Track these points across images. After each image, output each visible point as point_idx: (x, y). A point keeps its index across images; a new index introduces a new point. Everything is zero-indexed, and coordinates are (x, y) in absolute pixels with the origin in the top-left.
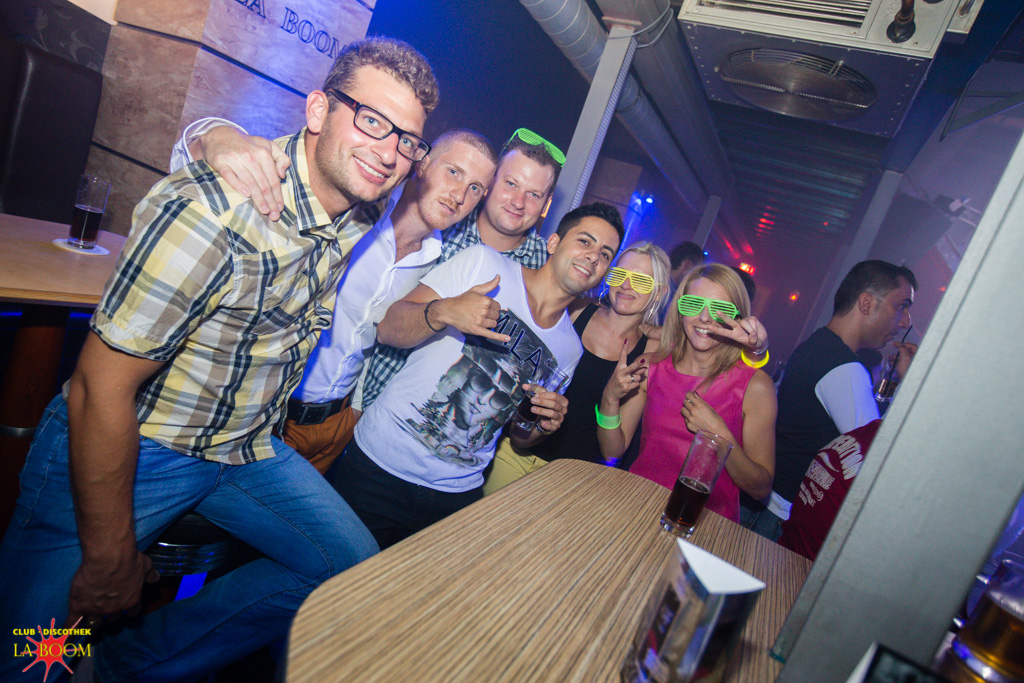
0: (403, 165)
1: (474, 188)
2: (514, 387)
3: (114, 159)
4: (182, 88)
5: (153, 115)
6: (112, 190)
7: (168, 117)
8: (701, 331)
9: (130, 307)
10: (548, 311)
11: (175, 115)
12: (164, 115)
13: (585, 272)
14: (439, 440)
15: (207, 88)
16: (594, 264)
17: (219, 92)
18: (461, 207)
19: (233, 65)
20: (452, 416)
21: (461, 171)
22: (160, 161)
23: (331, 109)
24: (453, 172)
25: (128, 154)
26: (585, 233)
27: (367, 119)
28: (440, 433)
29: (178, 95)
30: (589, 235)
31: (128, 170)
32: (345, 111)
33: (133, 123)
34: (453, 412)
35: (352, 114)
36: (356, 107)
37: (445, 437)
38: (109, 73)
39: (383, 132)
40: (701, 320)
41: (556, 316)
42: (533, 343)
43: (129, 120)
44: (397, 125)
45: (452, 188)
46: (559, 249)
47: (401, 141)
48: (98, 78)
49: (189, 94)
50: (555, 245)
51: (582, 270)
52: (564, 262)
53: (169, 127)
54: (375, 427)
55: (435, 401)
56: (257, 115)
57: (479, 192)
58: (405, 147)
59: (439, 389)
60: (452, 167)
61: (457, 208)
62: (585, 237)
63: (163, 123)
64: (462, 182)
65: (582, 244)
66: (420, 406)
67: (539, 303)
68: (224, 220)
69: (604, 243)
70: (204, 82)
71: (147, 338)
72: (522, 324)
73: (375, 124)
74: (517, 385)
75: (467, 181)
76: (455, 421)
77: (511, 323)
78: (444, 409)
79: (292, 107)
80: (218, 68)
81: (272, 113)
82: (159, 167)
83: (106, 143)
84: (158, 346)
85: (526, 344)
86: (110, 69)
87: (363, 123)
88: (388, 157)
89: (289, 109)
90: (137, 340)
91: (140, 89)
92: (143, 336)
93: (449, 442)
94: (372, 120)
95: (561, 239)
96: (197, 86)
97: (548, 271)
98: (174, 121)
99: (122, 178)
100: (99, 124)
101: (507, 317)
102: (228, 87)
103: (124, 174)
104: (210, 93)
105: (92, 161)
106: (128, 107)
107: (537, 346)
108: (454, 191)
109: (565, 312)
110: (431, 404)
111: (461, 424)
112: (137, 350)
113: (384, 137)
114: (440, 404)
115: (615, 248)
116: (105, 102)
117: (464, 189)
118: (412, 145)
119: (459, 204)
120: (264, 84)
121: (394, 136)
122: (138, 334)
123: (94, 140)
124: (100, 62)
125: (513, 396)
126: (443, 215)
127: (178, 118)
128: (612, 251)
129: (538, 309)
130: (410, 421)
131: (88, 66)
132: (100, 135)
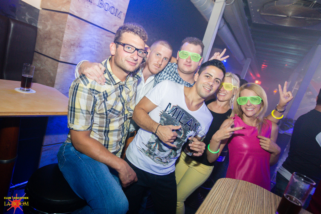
0: (140, 60)
1: (165, 59)
2: (182, 135)
3: (42, 56)
4: (63, 30)
5: (54, 40)
6: (42, 68)
7: (59, 41)
8: (248, 109)
9: (77, 119)
10: (195, 104)
11: (61, 40)
12: (57, 40)
13: (208, 89)
14: (153, 156)
15: (72, 29)
16: (212, 86)
17: (76, 31)
18: (161, 66)
19: (81, 20)
20: (157, 147)
21: (160, 54)
22: (57, 56)
23: (117, 47)
24: (158, 55)
25: (46, 55)
26: (208, 73)
27: (127, 48)
28: (153, 153)
29: (62, 32)
30: (209, 74)
31: (46, 60)
32: (121, 47)
33: (48, 43)
34: (157, 146)
35: (123, 47)
36: (124, 45)
37: (155, 155)
38: (39, 27)
39: (133, 51)
40: (247, 105)
41: (199, 106)
42: (188, 117)
43: (46, 42)
44: (136, 48)
45: (158, 60)
46: (198, 79)
47: (139, 52)
48: (36, 28)
49: (66, 32)
50: (197, 78)
51: (207, 89)
52: (200, 86)
53: (59, 44)
54: (132, 151)
55: (151, 142)
56: (90, 38)
57: (167, 60)
58: (140, 54)
59: (152, 137)
60: (157, 53)
61: (160, 66)
62: (208, 75)
63: (57, 43)
64: (161, 58)
65: (207, 78)
66: (146, 143)
67: (191, 101)
68: (88, 86)
69: (216, 77)
70: (71, 27)
71: (85, 125)
72: (183, 110)
73: (130, 49)
74: (183, 134)
75: (162, 57)
76: (158, 149)
77: (178, 110)
78: (154, 145)
79: (103, 34)
80: (75, 21)
81: (96, 37)
82: (56, 59)
83: (39, 51)
84: (89, 126)
85: (185, 118)
86: (40, 25)
87: (126, 49)
88: (135, 58)
89: (102, 35)
90: (83, 127)
91: (49, 31)
92: (84, 125)
93: (157, 156)
94: (129, 48)
95: (199, 75)
96: (68, 29)
97: (194, 88)
98: (61, 42)
99: (45, 63)
100: (37, 44)
101: (177, 109)
102: (79, 28)
103: (45, 62)
104: (73, 31)
105: (35, 58)
106: (46, 38)
107: (190, 118)
108: (158, 61)
109: (204, 103)
110: (149, 143)
111: (161, 150)
112: (84, 129)
113: (133, 52)
114: (153, 143)
115: (221, 78)
116: (38, 37)
117: (161, 60)
118: (142, 53)
119: (160, 65)
120: (92, 27)
121: (136, 51)
122: (82, 125)
123: (35, 50)
124: (36, 23)
125: (182, 138)
126: (156, 69)
127: (62, 41)
128: (220, 80)
129: (190, 103)
130: (143, 149)
131: (33, 25)
132: (37, 49)
